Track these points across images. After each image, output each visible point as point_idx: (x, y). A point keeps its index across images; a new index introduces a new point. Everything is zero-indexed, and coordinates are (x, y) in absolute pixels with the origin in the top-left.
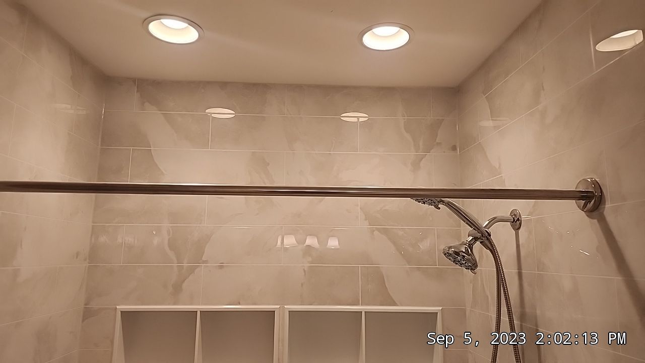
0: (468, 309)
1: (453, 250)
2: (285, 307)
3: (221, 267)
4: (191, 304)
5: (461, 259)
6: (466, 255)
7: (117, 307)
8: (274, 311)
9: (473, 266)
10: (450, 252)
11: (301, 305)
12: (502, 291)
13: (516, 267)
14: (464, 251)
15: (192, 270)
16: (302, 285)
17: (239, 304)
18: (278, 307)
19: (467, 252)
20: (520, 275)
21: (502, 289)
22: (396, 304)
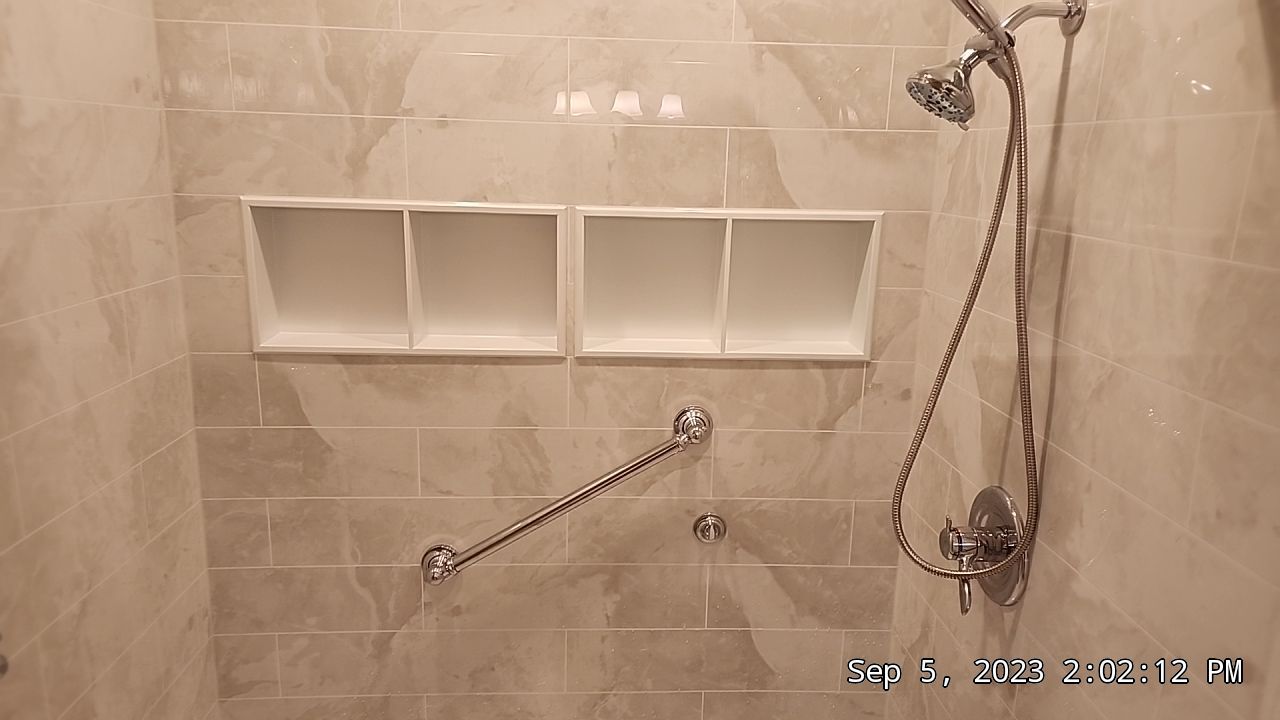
0: (935, 214)
1: (929, 76)
2: (577, 208)
3: (443, 125)
4: (390, 197)
5: (942, 97)
6: (955, 89)
7: (242, 198)
8: (556, 216)
9: (963, 112)
10: (922, 82)
11: (608, 204)
12: (1015, 157)
13: (1052, 118)
14: (952, 81)
15: (383, 128)
16: (610, 166)
17: (485, 199)
18: (564, 207)
19: (958, 82)
20: (1057, 133)
21: (1016, 154)
22: (794, 204)
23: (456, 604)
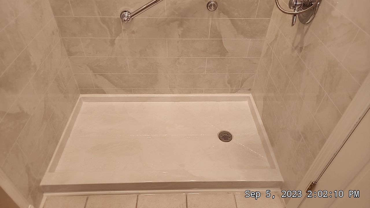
23: (133, 30)
